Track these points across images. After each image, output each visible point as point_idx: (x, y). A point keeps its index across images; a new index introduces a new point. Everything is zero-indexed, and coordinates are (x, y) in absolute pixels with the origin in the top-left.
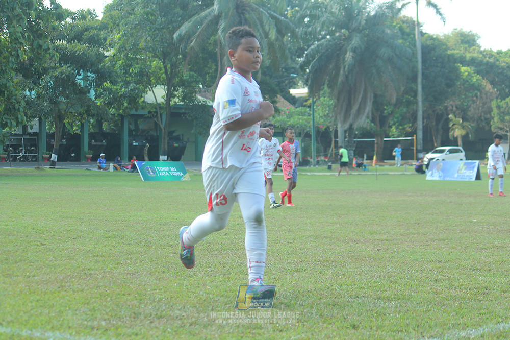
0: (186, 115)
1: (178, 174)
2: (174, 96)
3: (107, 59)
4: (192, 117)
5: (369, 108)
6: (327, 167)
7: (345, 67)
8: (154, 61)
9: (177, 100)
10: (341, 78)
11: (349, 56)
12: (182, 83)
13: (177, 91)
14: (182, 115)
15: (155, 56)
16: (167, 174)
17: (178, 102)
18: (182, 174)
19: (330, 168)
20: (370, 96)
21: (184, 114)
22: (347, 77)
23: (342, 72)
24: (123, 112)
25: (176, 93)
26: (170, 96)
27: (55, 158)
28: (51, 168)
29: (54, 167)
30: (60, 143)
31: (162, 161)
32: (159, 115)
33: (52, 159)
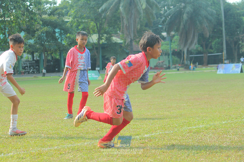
2: (102, 39)
3: (69, 23)
5: (196, 40)
6: (177, 69)
7: (183, 21)
8: (91, 22)
9: (103, 41)
10: (182, 27)
11: (185, 16)
12: (106, 33)
13: (103, 36)
14: (106, 48)
15: (92, 20)
16: (90, 77)
17: (104, 42)
18: (97, 76)
19: (178, 70)
20: (197, 34)
21: (107, 47)
22: (184, 26)
23: (182, 24)
25: (103, 38)
26: (100, 39)
27: (45, 71)
28: (43, 76)
29: (44, 76)
30: (47, 64)
31: (97, 70)
32: (95, 49)
33: (43, 72)
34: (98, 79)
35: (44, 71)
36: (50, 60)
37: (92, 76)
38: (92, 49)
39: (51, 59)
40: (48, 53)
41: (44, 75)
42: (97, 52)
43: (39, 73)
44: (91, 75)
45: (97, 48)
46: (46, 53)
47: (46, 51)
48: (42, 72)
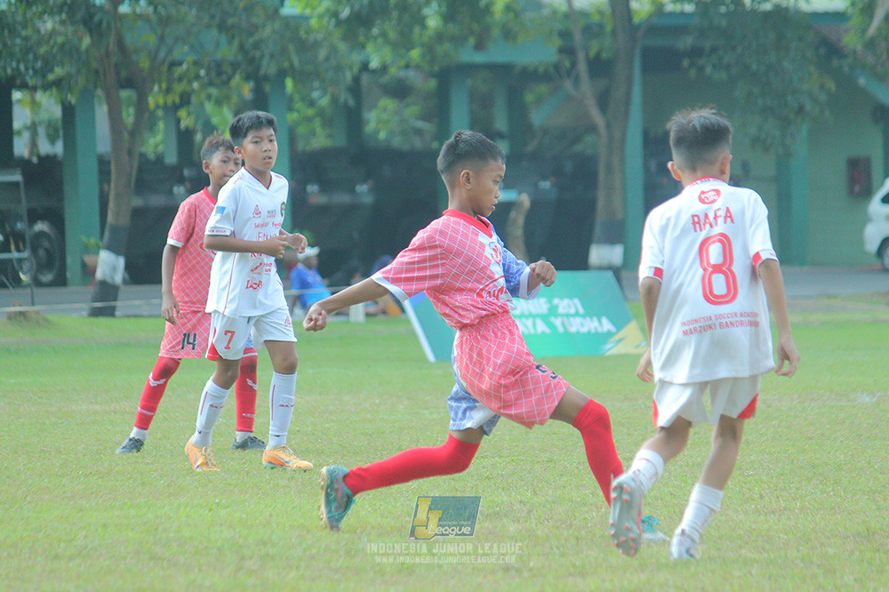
0: (702, 61)
1: (591, 325)
4: (728, 67)
14: (686, 63)
16: (541, 327)
18: (607, 325)
21: (695, 54)
24: (423, 56)
27: (114, 269)
28: (96, 313)
29: (109, 312)
30: (137, 202)
31: (601, 268)
32: (582, 67)
33: (99, 275)
34: (612, 349)
35: (109, 265)
36: (160, 159)
37: (558, 322)
38: (557, 67)
39: (171, 158)
40: (151, 101)
41: (105, 300)
42: (603, 101)
43: (61, 281)
44: (553, 311)
45: (599, 67)
46: (125, 94)
47: (128, 83)
48: (88, 271)
